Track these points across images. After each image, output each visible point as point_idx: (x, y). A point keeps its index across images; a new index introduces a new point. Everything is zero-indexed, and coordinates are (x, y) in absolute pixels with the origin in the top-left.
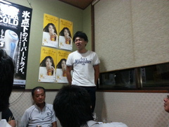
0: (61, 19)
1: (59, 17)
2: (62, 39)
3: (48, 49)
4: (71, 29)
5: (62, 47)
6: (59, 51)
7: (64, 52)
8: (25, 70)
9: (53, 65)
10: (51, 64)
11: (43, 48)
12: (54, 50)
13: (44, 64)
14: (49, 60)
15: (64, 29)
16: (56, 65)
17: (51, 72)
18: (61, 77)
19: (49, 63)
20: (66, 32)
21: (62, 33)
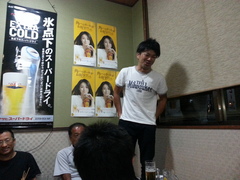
0: (98, 25)
1: (96, 22)
2: (101, 53)
3: (82, 69)
4: (114, 38)
5: (102, 65)
6: (97, 70)
7: (105, 72)
8: (51, 101)
9: (90, 92)
10: (87, 90)
11: (74, 68)
12: (91, 70)
13: (77, 91)
14: (84, 84)
15: (104, 38)
16: (94, 91)
17: (88, 102)
18: (103, 108)
19: (84, 89)
20: (107, 43)
21: (101, 45)
